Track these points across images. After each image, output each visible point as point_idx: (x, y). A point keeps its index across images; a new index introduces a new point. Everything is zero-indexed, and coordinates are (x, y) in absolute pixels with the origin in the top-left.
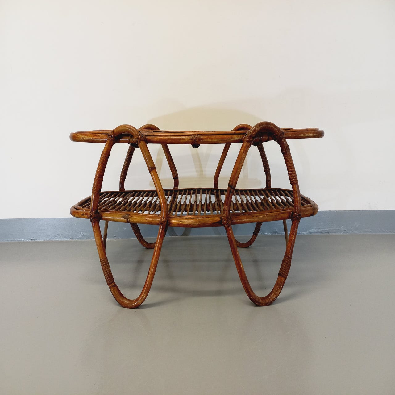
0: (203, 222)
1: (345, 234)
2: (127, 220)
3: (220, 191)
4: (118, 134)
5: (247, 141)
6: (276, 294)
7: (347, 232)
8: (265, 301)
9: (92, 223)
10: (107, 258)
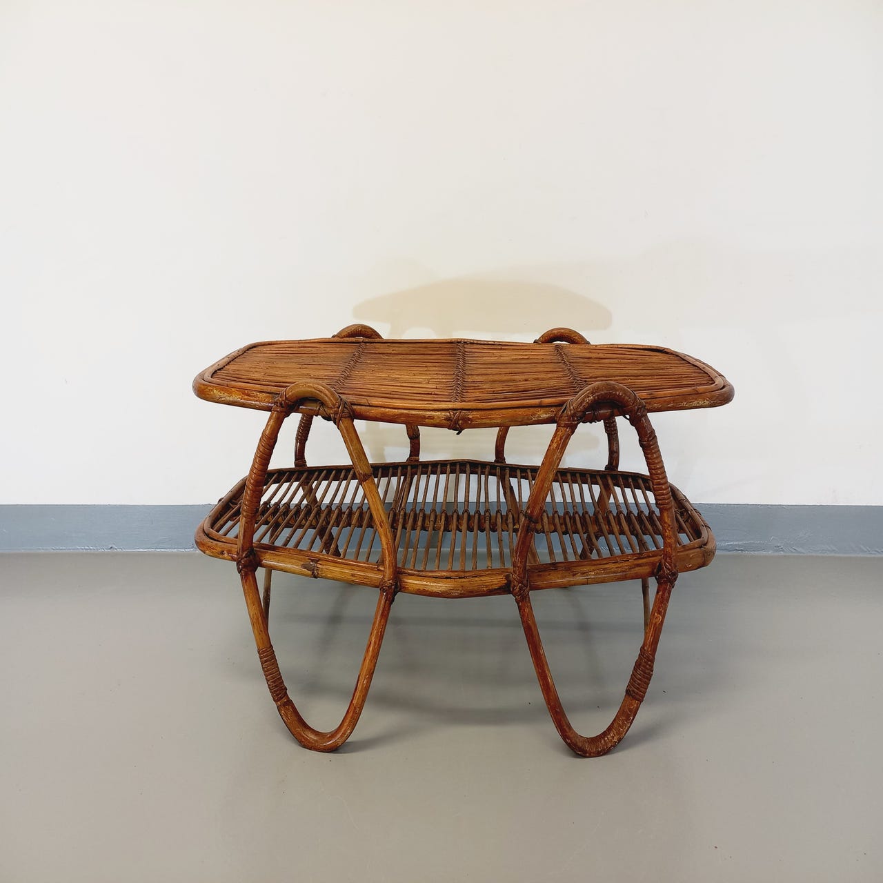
0: (470, 588)
1: (776, 554)
2: (313, 573)
3: (507, 471)
4: (295, 399)
5: (566, 426)
6: (619, 733)
7: (783, 551)
8: (597, 748)
9: (241, 575)
10: (271, 646)
